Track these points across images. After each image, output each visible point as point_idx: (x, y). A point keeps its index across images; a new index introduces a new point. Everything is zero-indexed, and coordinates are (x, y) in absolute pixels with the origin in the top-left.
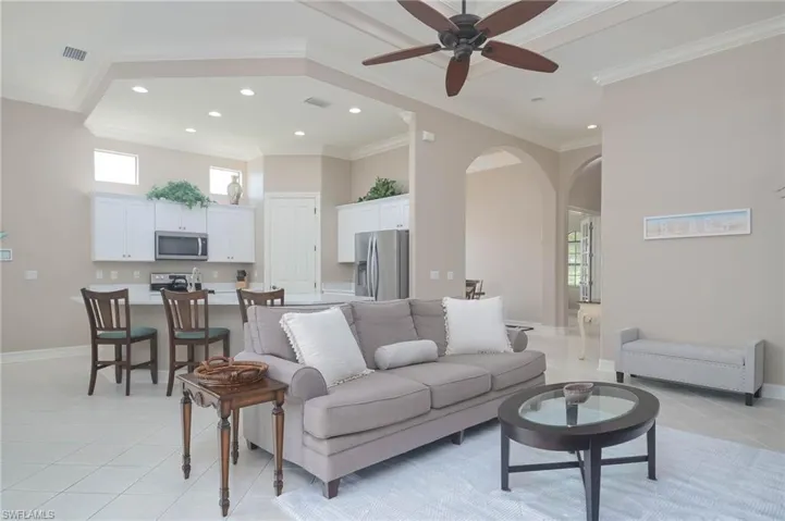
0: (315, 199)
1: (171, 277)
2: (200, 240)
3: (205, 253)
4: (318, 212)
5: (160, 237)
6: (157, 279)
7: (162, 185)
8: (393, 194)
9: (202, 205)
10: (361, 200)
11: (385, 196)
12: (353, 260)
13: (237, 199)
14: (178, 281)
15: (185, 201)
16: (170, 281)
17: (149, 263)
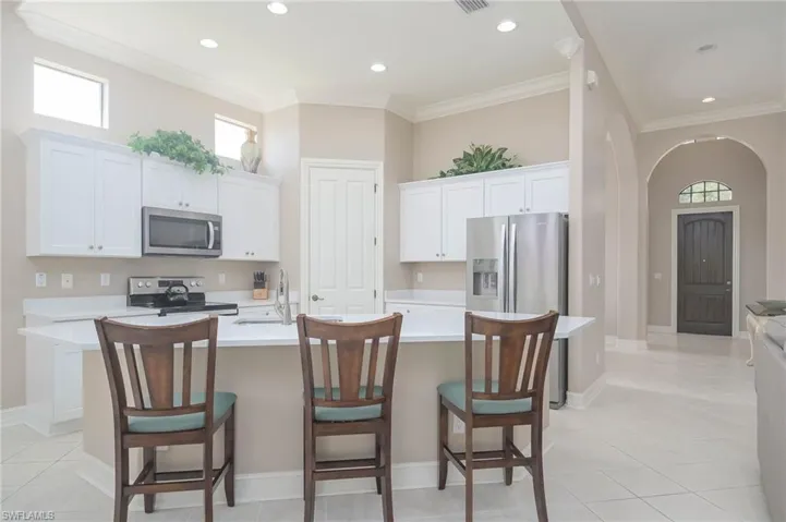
0: (378, 171)
1: (161, 284)
2: (211, 224)
3: (218, 245)
4: (381, 189)
5: (152, 218)
6: (139, 287)
7: (149, 134)
8: (504, 166)
9: (215, 171)
10: (443, 175)
11: (487, 169)
12: (463, 257)
13: (255, 165)
14: (175, 289)
15: (190, 160)
16: (163, 290)
17: (128, 261)
